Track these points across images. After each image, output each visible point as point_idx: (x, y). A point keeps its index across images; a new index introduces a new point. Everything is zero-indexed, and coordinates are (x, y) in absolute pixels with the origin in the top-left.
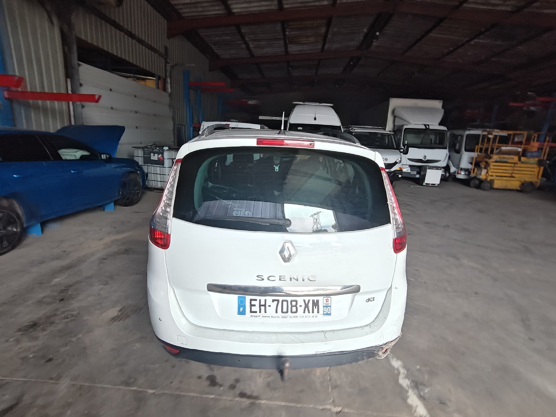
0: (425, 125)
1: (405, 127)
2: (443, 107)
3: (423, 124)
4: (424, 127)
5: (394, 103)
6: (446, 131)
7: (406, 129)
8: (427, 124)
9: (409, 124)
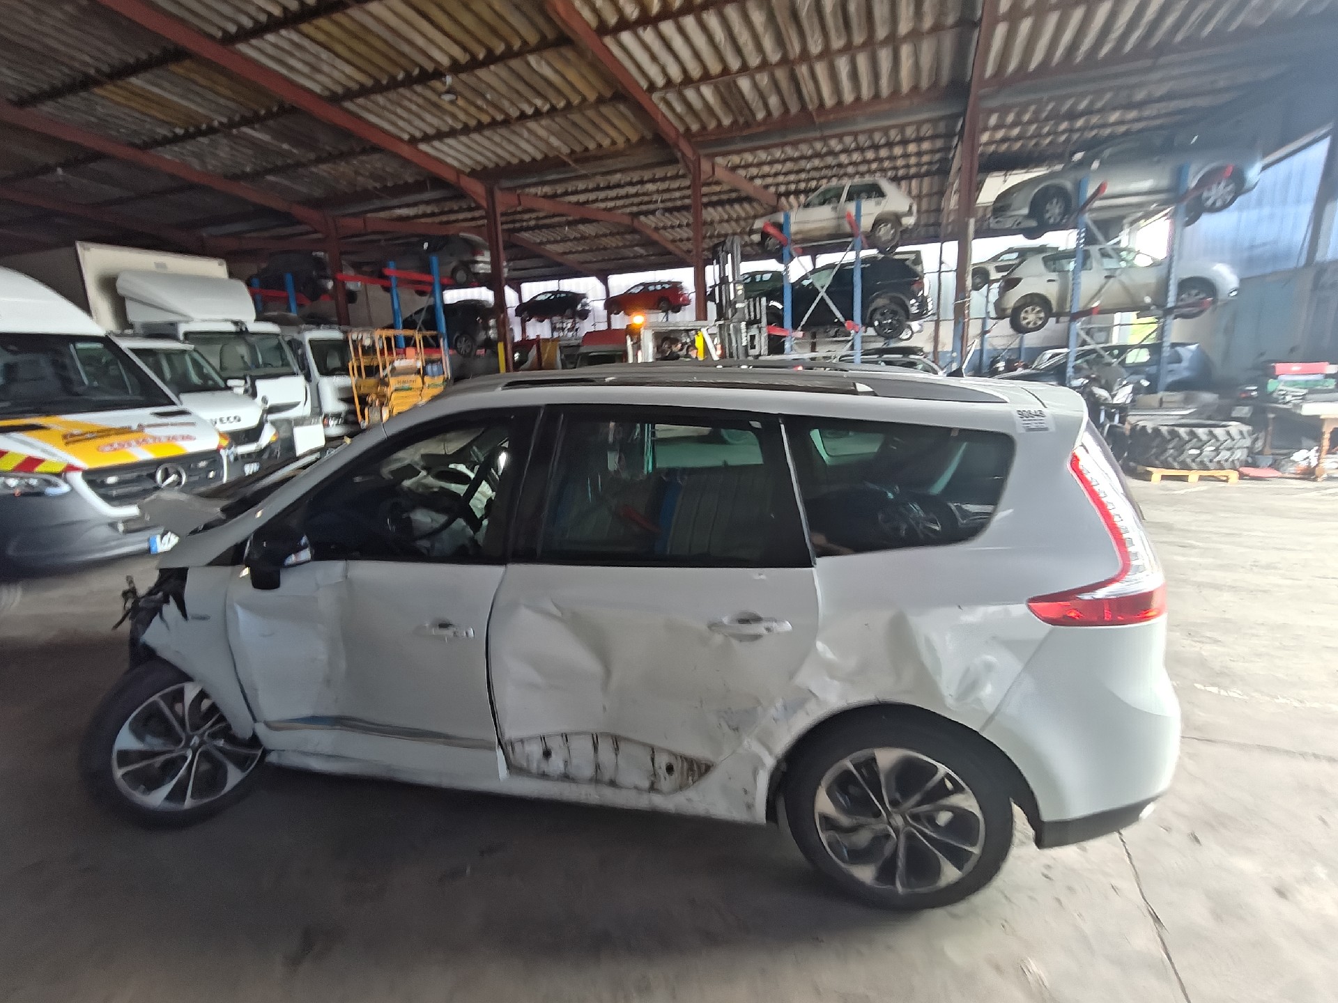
0: (236, 323)
1: (183, 329)
2: (234, 275)
3: (226, 320)
4: (232, 328)
5: (95, 257)
7: (187, 334)
8: (236, 318)
9: (188, 320)
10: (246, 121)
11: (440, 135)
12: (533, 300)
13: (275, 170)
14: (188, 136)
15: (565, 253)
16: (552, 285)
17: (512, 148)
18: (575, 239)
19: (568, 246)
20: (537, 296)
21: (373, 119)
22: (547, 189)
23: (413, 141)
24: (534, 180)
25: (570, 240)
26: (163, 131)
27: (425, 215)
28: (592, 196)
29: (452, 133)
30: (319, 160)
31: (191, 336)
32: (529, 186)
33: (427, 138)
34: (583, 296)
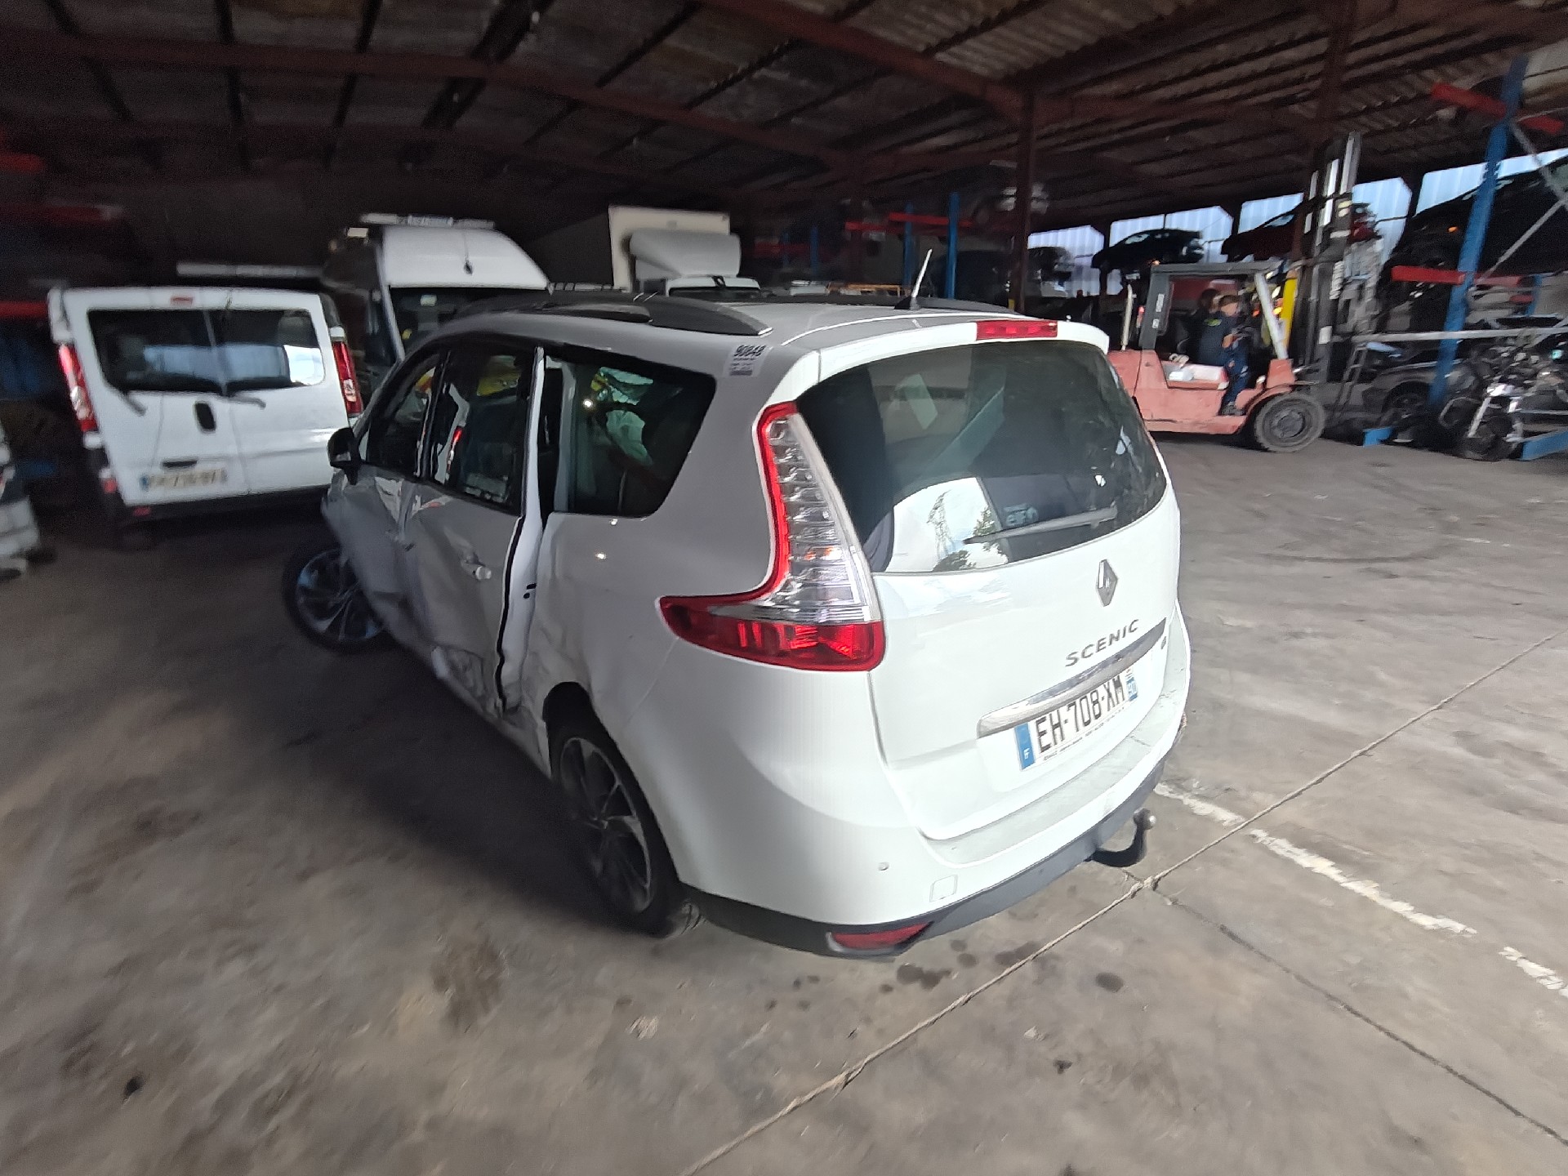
0: (715, 278)
1: (669, 285)
2: (734, 230)
3: (709, 276)
4: (712, 284)
5: (623, 220)
6: (756, 289)
7: (672, 290)
8: (717, 273)
9: (677, 275)
10: (763, 62)
11: (959, 38)
12: (1122, 244)
13: (799, 111)
14: (720, 88)
15: (1172, 175)
16: (1154, 223)
17: (1050, 38)
18: (1185, 152)
19: (1175, 164)
20: (1126, 239)
21: (881, 33)
22: (1114, 87)
23: (930, 51)
24: (1088, 77)
25: (1178, 155)
26: (701, 88)
27: (965, 143)
28: (1195, 84)
29: (972, 32)
30: (837, 93)
31: (675, 292)
32: (1083, 85)
33: (944, 45)
34: (1196, 235)
